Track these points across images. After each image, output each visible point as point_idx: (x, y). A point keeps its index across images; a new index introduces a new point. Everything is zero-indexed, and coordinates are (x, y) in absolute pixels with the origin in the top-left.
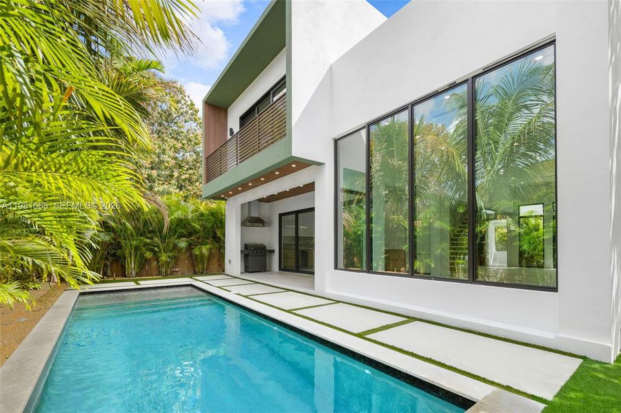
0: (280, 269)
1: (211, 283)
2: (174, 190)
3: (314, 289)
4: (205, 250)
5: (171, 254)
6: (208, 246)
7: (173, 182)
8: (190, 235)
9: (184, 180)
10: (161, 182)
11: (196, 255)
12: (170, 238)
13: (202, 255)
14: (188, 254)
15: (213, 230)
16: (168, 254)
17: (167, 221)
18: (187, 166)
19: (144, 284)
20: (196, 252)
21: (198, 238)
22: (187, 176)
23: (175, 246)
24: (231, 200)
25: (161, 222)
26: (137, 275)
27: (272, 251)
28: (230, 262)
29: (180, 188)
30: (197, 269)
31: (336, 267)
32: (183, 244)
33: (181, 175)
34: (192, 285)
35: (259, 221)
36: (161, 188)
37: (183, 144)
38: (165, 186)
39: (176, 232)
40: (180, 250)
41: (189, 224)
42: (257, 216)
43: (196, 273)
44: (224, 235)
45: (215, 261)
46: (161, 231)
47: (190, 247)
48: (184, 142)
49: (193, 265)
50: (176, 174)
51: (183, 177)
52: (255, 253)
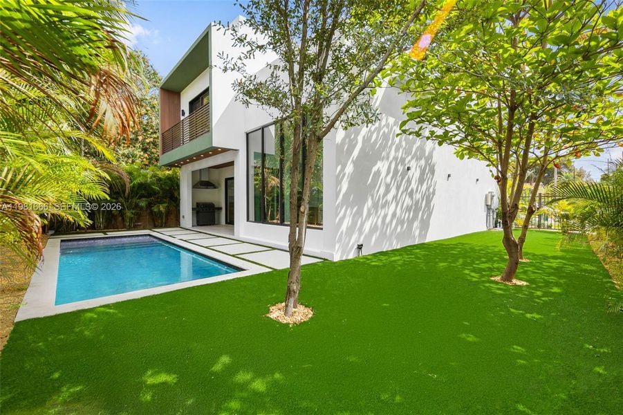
0: (226, 222)
1: (165, 234)
2: (138, 152)
3: (234, 235)
4: (162, 208)
5: (134, 211)
6: (165, 205)
7: (138, 145)
8: (149, 195)
9: (148, 144)
10: (126, 145)
11: (155, 212)
12: (132, 198)
13: (160, 212)
14: (148, 211)
15: (171, 191)
16: (131, 211)
17: (128, 186)
18: (151, 130)
19: (110, 234)
20: (155, 209)
21: (158, 198)
22: (152, 140)
23: (137, 205)
24: (184, 167)
25: (124, 186)
26: (105, 228)
27: (220, 209)
28: (183, 217)
29: (145, 150)
30: (157, 224)
31: (248, 220)
32: (143, 203)
33: (145, 139)
34: (149, 235)
35: (208, 185)
36: (126, 151)
37: (147, 111)
38: (130, 149)
39: (137, 193)
40: (141, 208)
41: (149, 186)
42: (207, 180)
43: (155, 227)
44: (179, 195)
45: (173, 216)
46: (124, 192)
47: (150, 205)
48: (148, 108)
49: (153, 220)
50: (140, 138)
51: (148, 141)
52: (204, 210)
